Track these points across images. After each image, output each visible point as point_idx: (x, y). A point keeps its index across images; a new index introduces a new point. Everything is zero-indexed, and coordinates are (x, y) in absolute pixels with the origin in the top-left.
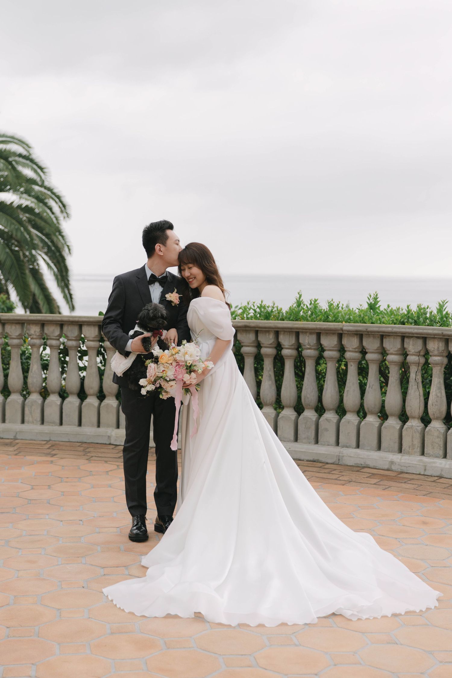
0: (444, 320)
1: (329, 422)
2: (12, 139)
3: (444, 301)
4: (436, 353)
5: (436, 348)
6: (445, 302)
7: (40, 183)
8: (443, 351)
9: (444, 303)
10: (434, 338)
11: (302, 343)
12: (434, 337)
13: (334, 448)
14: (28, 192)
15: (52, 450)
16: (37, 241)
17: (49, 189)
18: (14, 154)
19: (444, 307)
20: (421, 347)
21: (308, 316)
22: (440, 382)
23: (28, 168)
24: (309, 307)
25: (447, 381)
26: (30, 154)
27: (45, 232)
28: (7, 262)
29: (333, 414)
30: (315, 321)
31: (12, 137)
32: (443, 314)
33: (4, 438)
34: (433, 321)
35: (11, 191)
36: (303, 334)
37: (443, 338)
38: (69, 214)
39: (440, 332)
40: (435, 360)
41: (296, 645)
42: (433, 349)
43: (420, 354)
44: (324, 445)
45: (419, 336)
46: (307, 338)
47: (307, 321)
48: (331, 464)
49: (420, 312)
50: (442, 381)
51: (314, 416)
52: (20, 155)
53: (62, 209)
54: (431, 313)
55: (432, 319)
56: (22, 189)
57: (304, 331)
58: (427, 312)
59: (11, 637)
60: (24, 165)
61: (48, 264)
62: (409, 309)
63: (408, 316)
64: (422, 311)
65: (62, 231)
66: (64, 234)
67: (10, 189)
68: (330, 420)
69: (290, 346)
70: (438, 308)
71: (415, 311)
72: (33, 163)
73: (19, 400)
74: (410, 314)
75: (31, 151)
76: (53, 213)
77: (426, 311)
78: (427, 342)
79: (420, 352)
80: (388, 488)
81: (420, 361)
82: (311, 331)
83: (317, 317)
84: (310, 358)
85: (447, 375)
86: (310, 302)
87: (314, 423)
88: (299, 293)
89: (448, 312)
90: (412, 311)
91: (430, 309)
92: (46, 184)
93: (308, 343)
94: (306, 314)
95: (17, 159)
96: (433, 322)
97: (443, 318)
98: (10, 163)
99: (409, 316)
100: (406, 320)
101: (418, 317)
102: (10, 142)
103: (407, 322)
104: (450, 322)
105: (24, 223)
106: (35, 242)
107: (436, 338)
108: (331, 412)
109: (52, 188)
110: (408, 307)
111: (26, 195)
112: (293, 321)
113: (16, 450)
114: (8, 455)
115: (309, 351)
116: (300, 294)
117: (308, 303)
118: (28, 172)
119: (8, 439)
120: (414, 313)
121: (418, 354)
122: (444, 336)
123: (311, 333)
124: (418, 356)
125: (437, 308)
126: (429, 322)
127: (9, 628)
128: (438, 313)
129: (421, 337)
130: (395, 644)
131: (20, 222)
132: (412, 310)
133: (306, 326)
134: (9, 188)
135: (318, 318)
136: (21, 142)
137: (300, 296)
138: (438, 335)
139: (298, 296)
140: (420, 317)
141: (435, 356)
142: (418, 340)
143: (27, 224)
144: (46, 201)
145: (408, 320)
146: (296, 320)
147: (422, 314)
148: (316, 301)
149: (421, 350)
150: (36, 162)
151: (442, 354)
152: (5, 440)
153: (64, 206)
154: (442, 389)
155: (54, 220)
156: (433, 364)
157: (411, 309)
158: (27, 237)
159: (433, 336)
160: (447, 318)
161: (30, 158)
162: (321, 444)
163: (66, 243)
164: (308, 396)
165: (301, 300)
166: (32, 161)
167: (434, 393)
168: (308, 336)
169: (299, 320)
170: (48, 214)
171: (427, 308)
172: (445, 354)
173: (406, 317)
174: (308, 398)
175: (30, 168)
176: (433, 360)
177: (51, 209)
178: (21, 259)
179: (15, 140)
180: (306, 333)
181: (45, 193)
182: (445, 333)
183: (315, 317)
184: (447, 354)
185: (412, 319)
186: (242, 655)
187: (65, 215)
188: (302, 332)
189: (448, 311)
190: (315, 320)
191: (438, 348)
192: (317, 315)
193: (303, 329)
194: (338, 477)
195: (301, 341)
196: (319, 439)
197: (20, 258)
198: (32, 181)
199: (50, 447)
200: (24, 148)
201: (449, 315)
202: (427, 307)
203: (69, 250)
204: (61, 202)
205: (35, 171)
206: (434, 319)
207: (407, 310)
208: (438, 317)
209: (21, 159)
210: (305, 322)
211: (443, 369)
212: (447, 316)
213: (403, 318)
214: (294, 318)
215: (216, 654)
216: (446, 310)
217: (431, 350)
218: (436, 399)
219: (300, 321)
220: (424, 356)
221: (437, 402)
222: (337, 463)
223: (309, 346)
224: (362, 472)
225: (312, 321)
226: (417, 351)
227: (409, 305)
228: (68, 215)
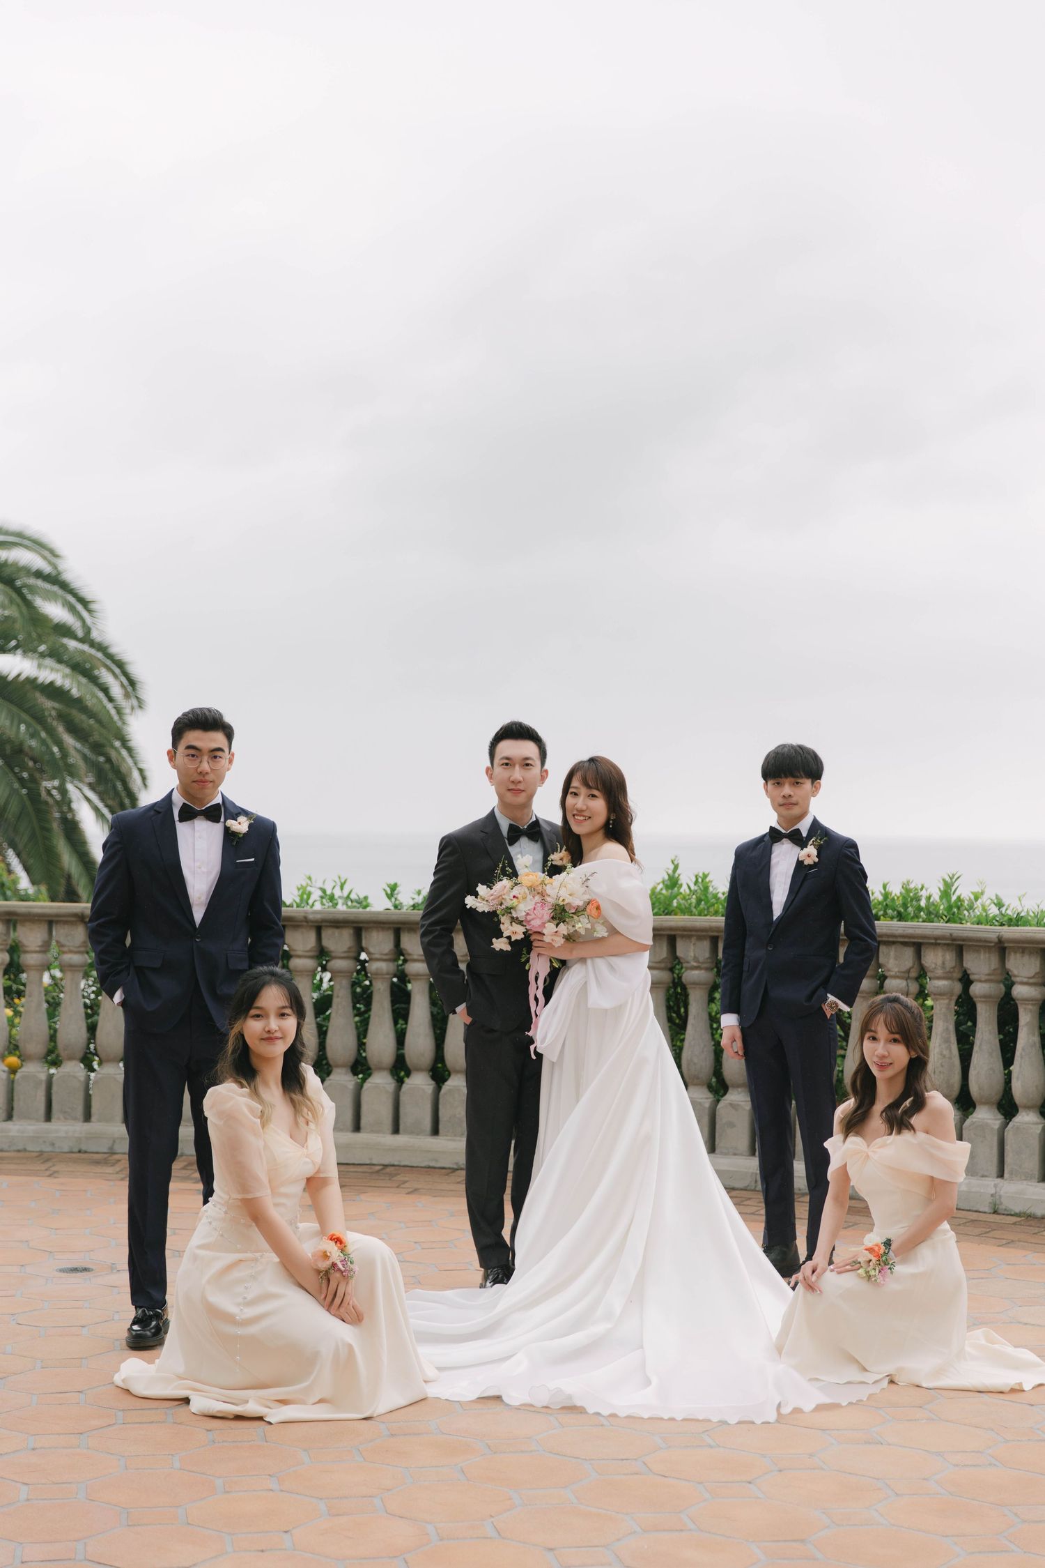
0: (954, 912)
1: (736, 1110)
2: (18, 539)
3: (954, 875)
4: (939, 972)
5: (939, 962)
6: (956, 877)
7: (80, 634)
8: (952, 970)
9: (954, 880)
10: (936, 944)
11: (681, 958)
12: (936, 942)
13: (746, 1159)
14: (57, 655)
15: (193, 1171)
16: (75, 758)
17: (102, 648)
18: (27, 571)
19: (953, 886)
20: (911, 961)
21: (694, 905)
22: (947, 1029)
23: (56, 602)
24: (693, 887)
25: (961, 1028)
26: (59, 574)
27: (92, 740)
28: (10, 806)
29: (743, 1094)
30: (706, 915)
31: (19, 535)
32: (951, 901)
33: (88, 1150)
34: (933, 914)
35: (19, 651)
36: (684, 939)
37: (952, 944)
38: (143, 700)
39: (947, 933)
40: (938, 987)
41: (711, 1447)
42: (933, 966)
43: (910, 975)
44: (726, 1154)
45: (906, 940)
46: (692, 947)
47: (692, 915)
48: (742, 1189)
49: (909, 896)
50: (952, 1027)
51: (707, 1098)
52: (39, 574)
53: (128, 690)
54: (929, 898)
55: (931, 909)
56: (42, 648)
57: (686, 933)
58: (921, 896)
59: (219, 1442)
60: (49, 596)
61: (96, 809)
62: (887, 890)
63: (885, 904)
64: (911, 894)
65: (128, 737)
66: (132, 744)
67: (16, 648)
68: (738, 1105)
69: (656, 963)
70: (942, 889)
71: (898, 894)
72: (65, 591)
73: (118, 1076)
74: (889, 900)
75: (62, 566)
76: (111, 699)
77: (920, 894)
78: (922, 953)
79: (908, 971)
80: (853, 1225)
81: (910, 988)
82: (699, 933)
83: (708, 908)
84: (698, 986)
85: (962, 1017)
86: (694, 879)
87: (707, 1112)
88: (673, 862)
89: (962, 897)
90: (893, 895)
91: (926, 890)
92: (95, 635)
93: (695, 957)
94: (689, 901)
95: (32, 581)
96: (933, 916)
97: (952, 909)
98: (18, 591)
99: (887, 905)
100: (881, 913)
101: (905, 906)
102: (15, 546)
103: (883, 915)
104: (965, 915)
105: (49, 720)
106: (71, 760)
107: (939, 944)
108: (740, 1090)
109: (106, 644)
110: (885, 887)
111: (52, 660)
112: (660, 915)
113: (120, 1171)
114: (107, 1180)
115: (696, 972)
116: (676, 863)
117: (691, 880)
118: (55, 611)
119: (97, 1153)
120: (896, 898)
121: (906, 976)
122: (954, 940)
123: (700, 938)
124: (906, 980)
125: (940, 889)
126: (924, 916)
127: (210, 1431)
128: (941, 898)
129: (911, 942)
130: (877, 1443)
131: (39, 718)
132: (892, 892)
133: (689, 924)
134: (15, 644)
135: (712, 910)
136: (37, 545)
137: (676, 867)
138: (943, 938)
139: (672, 867)
140: (909, 905)
141: (938, 978)
142: (905, 948)
143: (55, 723)
144: (96, 672)
145: (885, 911)
146: (666, 914)
147: (912, 900)
148: (705, 876)
149: (910, 969)
150: (72, 589)
151: (950, 975)
152: (92, 1155)
153: (132, 683)
154: (952, 1042)
155: (113, 712)
156: (935, 994)
157: (890, 890)
158: (55, 749)
159: (933, 941)
160: (959, 908)
161: (59, 581)
162: (722, 1153)
163: (136, 763)
164: (696, 1060)
165: (676, 875)
166: (64, 586)
167: (937, 1050)
168: (694, 944)
169: (673, 913)
170: (100, 701)
171: (922, 889)
172: (958, 975)
173: (880, 906)
174: (695, 1064)
175: (61, 601)
176: (934, 987)
177: (106, 690)
178: (42, 798)
179: (25, 540)
180: (689, 937)
181: (91, 655)
182: (956, 934)
183: (706, 907)
184: (959, 975)
185: (894, 910)
186: (622, 1460)
187: (135, 702)
188: (682, 936)
189: (961, 895)
190: (706, 913)
191: (943, 963)
192: (709, 904)
193: (684, 929)
194: (757, 1211)
195: (679, 953)
196: (716, 1143)
197: (41, 796)
198: (63, 630)
199: (187, 1166)
200: (44, 558)
201: (964, 901)
202: (920, 887)
203: (144, 779)
204: (126, 674)
205: (72, 609)
206: (934, 910)
207: (883, 891)
208: (942, 907)
209: (40, 583)
210: (686, 917)
211: (953, 1007)
212: (959, 904)
213: (876, 908)
214: (662, 909)
215: (579, 1458)
216: (957, 893)
217: (931, 968)
218: (940, 1062)
219: (675, 915)
220: (917, 979)
221: (942, 1066)
222: (753, 1188)
223: (696, 962)
224: (802, 1202)
225: (700, 915)
226: (904, 969)
227: (886, 882)
228: (141, 704)
